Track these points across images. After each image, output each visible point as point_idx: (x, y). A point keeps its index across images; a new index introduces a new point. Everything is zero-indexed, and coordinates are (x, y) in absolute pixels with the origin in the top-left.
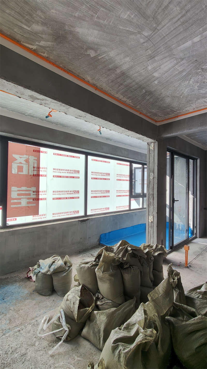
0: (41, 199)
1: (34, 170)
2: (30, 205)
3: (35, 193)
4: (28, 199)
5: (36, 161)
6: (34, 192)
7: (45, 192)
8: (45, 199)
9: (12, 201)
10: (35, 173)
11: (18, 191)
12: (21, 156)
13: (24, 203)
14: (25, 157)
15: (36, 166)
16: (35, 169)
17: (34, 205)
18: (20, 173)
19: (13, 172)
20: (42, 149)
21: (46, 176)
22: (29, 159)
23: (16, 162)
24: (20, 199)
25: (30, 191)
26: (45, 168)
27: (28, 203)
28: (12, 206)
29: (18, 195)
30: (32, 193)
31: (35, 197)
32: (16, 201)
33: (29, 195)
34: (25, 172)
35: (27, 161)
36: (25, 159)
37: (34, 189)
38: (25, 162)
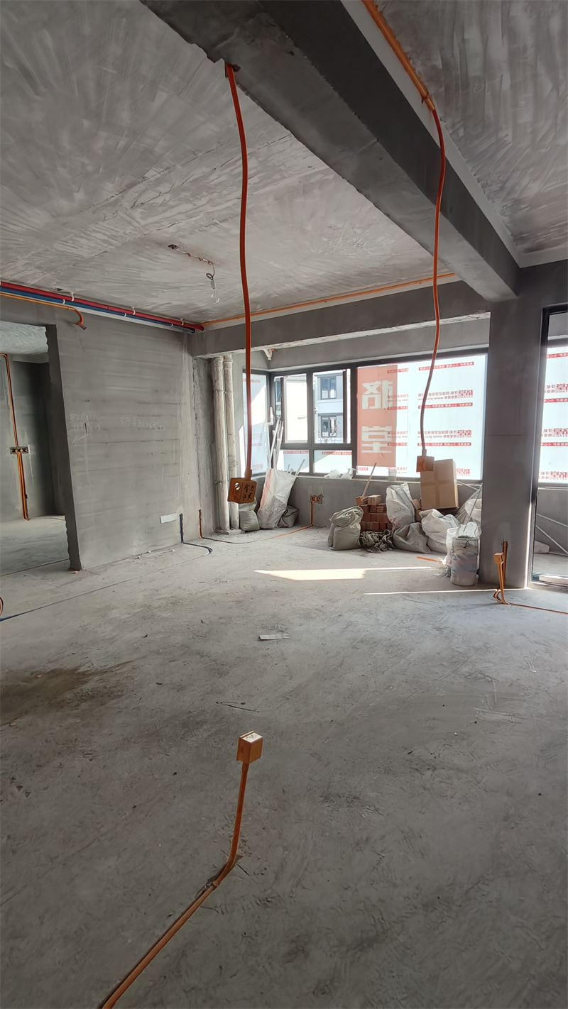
0: (400, 444)
1: (388, 401)
2: (384, 452)
3: (390, 435)
4: (382, 443)
5: (391, 387)
6: (389, 433)
7: (404, 433)
8: (405, 444)
9: (363, 445)
10: (391, 405)
11: (370, 431)
12: (372, 384)
13: (376, 448)
14: (378, 383)
15: (391, 394)
16: (391, 399)
17: (390, 452)
18: (371, 408)
19: (363, 408)
20: (400, 366)
21: (406, 408)
22: (381, 385)
23: (365, 393)
24: (372, 443)
25: (383, 431)
26: (405, 396)
27: (382, 448)
28: (363, 451)
29: (370, 437)
30: (386, 434)
31: (390, 440)
32: (366, 445)
33: (383, 437)
34: (377, 405)
35: (379, 389)
36: (377, 387)
37: (388, 429)
38: (376, 392)
